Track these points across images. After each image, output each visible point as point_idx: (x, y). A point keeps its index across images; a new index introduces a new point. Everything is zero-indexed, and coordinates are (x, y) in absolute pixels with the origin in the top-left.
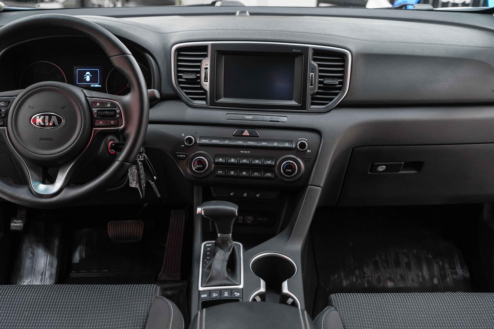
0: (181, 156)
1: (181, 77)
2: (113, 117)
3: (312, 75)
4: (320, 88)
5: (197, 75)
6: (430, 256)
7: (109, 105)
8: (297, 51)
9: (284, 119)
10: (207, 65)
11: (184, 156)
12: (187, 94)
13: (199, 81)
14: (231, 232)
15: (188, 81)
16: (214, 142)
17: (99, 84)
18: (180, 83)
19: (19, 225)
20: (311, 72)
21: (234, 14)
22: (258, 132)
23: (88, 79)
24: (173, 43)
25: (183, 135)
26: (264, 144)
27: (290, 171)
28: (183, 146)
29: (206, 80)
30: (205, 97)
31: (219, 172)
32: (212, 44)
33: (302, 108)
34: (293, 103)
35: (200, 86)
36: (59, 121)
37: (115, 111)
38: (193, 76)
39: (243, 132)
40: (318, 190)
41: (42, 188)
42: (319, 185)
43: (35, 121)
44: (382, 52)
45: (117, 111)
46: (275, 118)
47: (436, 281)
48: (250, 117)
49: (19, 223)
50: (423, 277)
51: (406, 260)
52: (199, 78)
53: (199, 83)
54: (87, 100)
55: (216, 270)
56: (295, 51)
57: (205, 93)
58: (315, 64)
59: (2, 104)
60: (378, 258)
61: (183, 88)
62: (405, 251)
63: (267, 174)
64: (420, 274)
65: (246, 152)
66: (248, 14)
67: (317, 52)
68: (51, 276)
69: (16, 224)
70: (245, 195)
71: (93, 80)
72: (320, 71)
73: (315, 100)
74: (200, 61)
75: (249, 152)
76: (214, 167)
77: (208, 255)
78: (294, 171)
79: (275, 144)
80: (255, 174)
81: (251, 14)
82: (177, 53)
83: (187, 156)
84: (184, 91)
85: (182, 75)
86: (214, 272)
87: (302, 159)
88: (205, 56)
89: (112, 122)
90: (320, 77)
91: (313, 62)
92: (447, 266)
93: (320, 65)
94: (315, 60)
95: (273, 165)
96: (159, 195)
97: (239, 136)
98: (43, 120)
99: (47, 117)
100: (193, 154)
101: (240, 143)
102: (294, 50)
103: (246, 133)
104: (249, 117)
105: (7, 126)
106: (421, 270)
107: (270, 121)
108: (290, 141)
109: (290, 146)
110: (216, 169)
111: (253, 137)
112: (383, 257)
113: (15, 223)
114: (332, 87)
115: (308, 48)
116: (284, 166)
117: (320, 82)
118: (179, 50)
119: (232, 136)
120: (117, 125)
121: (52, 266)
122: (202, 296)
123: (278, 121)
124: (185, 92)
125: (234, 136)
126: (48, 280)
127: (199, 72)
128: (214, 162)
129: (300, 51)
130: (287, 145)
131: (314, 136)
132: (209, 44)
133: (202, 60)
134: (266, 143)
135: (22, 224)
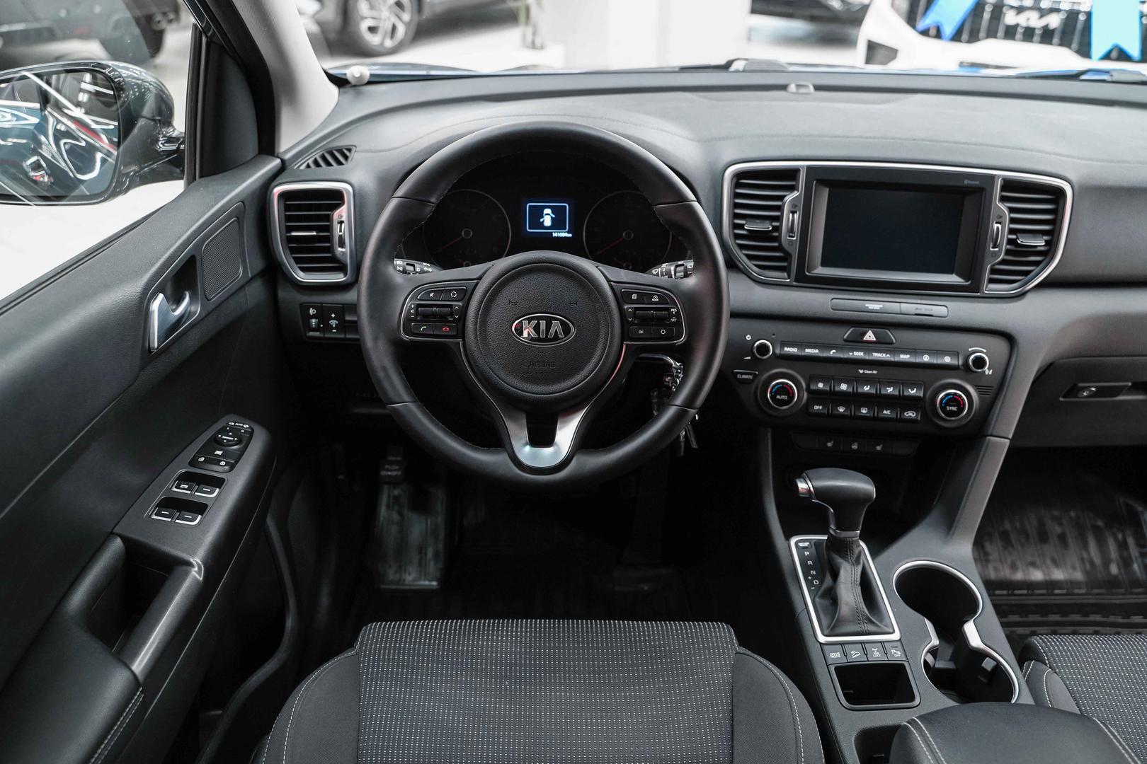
0: (744, 376)
1: (741, 227)
3: (998, 228)
4: (1008, 252)
5: (774, 224)
6: (1100, 523)
7: (655, 299)
8: (972, 183)
9: (941, 310)
10: (796, 206)
11: (751, 377)
12: (750, 257)
13: (776, 234)
14: (860, 528)
15: (753, 235)
16: (809, 351)
17: (568, 232)
18: (737, 236)
19: (394, 473)
20: (996, 223)
21: (784, 87)
22: (892, 335)
23: (547, 221)
24: (730, 162)
25: (749, 337)
26: (904, 357)
27: (954, 409)
28: (749, 358)
29: (791, 234)
30: (786, 264)
31: (817, 407)
32: (809, 168)
33: (971, 289)
34: (953, 279)
35: (776, 244)
37: (668, 309)
38: (764, 226)
39: (865, 334)
40: (1004, 444)
42: (1005, 436)
43: (520, 331)
44: (1125, 184)
45: (673, 310)
46: (924, 309)
47: (1114, 569)
48: (877, 306)
49: (395, 470)
50: (1092, 562)
51: (1058, 530)
52: (776, 229)
53: (777, 239)
55: (847, 604)
56: (970, 182)
57: (787, 257)
58: (1003, 207)
59: (454, 294)
60: (1007, 526)
61: (742, 247)
62: (1056, 513)
63: (907, 414)
64: (1085, 555)
65: (870, 372)
66: (812, 88)
67: (1009, 185)
68: (436, 555)
69: (389, 473)
70: (855, 447)
71: (557, 224)
72: (1013, 221)
73: (998, 275)
74: (781, 198)
75: (875, 372)
76: (808, 399)
77: (811, 568)
78: (961, 409)
79: (926, 359)
80: (885, 412)
81: (818, 88)
82: (735, 180)
83: (755, 376)
84: (745, 252)
85: (743, 222)
86: (844, 610)
87: (976, 387)
88: (792, 188)
89: (663, 332)
90: (1012, 231)
91: (1000, 205)
92: (1131, 541)
93: (1012, 210)
94: (1003, 199)
95: (920, 396)
96: (694, 443)
97: (857, 342)
98: (537, 329)
99: (543, 324)
100: (767, 375)
101: (859, 354)
102: (966, 182)
103: (870, 336)
104: (875, 305)
105: (464, 338)
106: (1085, 546)
107: (916, 315)
108: (954, 354)
109: (955, 362)
110: (811, 403)
111: (881, 344)
112: (1018, 525)
113: (388, 470)
114: (1032, 251)
115: (993, 177)
116: (942, 399)
117: (1010, 242)
118: (740, 176)
119: (843, 342)
120: (672, 338)
121: (436, 538)
122: (833, 655)
123: (933, 315)
124: (746, 255)
125: (846, 341)
126: (432, 563)
127: (779, 219)
128: (808, 390)
129: (977, 183)
130: (947, 360)
131: (1000, 345)
132: (803, 166)
133: (784, 196)
134: (908, 356)
135: (399, 473)
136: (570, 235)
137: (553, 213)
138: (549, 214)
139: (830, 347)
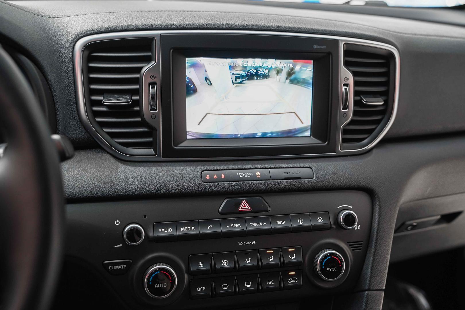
0: (116, 267)
1: (99, 103)
3: (346, 89)
4: (355, 113)
5: (134, 98)
8: (320, 47)
10: (154, 77)
11: (125, 267)
12: (113, 136)
13: (137, 108)
16: (184, 230)
20: (344, 85)
22: (266, 202)
24: (77, 35)
25: (117, 222)
26: (280, 224)
27: (334, 269)
28: (121, 245)
29: (153, 107)
30: (151, 139)
31: (200, 289)
32: (163, 36)
33: (328, 149)
35: (139, 119)
38: (125, 100)
39: (239, 204)
40: (381, 296)
42: (380, 288)
46: (292, 173)
48: (247, 174)
52: (137, 103)
53: (139, 114)
56: (318, 47)
57: (152, 131)
58: (348, 71)
63: (290, 281)
65: (249, 243)
67: (351, 50)
73: (350, 134)
74: (138, 70)
75: (254, 243)
76: (189, 282)
78: (339, 269)
79: (301, 222)
80: (268, 282)
82: (87, 53)
83: (129, 265)
84: (106, 130)
85: (101, 98)
87: (349, 243)
88: (148, 59)
90: (357, 93)
91: (345, 69)
94: (347, 64)
95: (301, 262)
97: (233, 213)
100: (142, 262)
101: (236, 227)
102: (315, 47)
103: (244, 206)
104: (245, 174)
107: (286, 179)
108: (325, 214)
109: (327, 222)
110: (192, 285)
111: (257, 212)
114: (374, 110)
115: (337, 41)
116: (321, 262)
117: (356, 103)
118: (90, 48)
119: (218, 216)
123: (300, 178)
124: (108, 133)
125: (221, 213)
127: (138, 92)
128: (189, 272)
129: (325, 47)
132: (157, 35)
133: (141, 68)
134: (284, 222)
139: (205, 223)
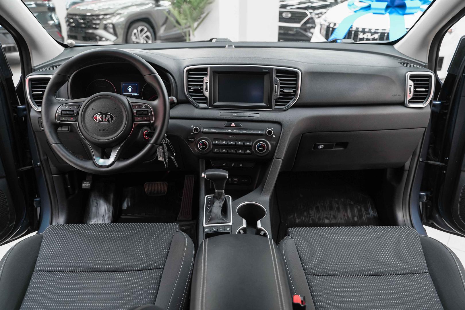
0: (191, 140)
1: (190, 88)
2: (146, 115)
3: (276, 86)
4: (281, 95)
5: (201, 87)
6: (352, 203)
7: (144, 107)
8: (266, 70)
9: (258, 115)
10: (207, 80)
11: (193, 140)
12: (195, 99)
14: (224, 189)
15: (195, 91)
16: (212, 130)
17: (137, 94)
18: (190, 92)
20: (275, 84)
21: (224, 47)
22: (241, 124)
23: (130, 90)
24: (185, 66)
25: (192, 126)
26: (245, 131)
27: (262, 149)
28: (192, 133)
29: (207, 90)
30: (206, 101)
31: (216, 150)
33: (269, 108)
34: (263, 105)
35: (202, 94)
36: (112, 117)
37: (148, 111)
38: (198, 88)
39: (231, 124)
40: (280, 161)
41: (101, 162)
42: (280, 158)
43: (96, 118)
44: (321, 71)
45: (149, 111)
46: (252, 115)
47: (356, 219)
48: (236, 114)
49: (88, 184)
50: (348, 217)
51: (337, 205)
52: (202, 89)
53: (202, 92)
54: (129, 104)
55: (215, 214)
56: (265, 70)
57: (206, 99)
58: (278, 79)
59: (75, 107)
61: (192, 96)
62: (336, 200)
63: (247, 151)
64: (346, 214)
65: (233, 137)
66: (233, 47)
67: (278, 71)
68: (109, 217)
69: (86, 185)
70: (233, 165)
71: (133, 91)
72: (281, 84)
73: (278, 103)
75: (235, 137)
76: (213, 147)
77: (209, 204)
78: (264, 149)
79: (252, 132)
80: (239, 151)
81: (236, 47)
82: (187, 73)
83: (195, 140)
84: (192, 97)
85: (191, 87)
86: (213, 215)
87: (270, 141)
88: (206, 74)
89: (146, 118)
90: (281, 87)
91: (276, 78)
92: (363, 209)
93: (280, 80)
94: (277, 76)
95: (251, 145)
97: (229, 127)
98: (102, 118)
99: (104, 116)
100: (198, 139)
101: (229, 131)
102: (264, 70)
103: (233, 124)
104: (235, 114)
105: (78, 122)
106: (346, 211)
107: (249, 117)
108: (261, 130)
109: (262, 133)
110: (213, 149)
111: (237, 127)
113: (85, 184)
114: (289, 94)
115: (273, 68)
116: (258, 146)
117: (281, 91)
118: (189, 71)
120: (149, 121)
121: (109, 211)
122: (206, 230)
123: (254, 117)
124: (193, 98)
125: (225, 126)
126: (107, 220)
127: (202, 85)
128: (213, 144)
129: (267, 70)
130: (260, 132)
131: (277, 126)
132: (209, 67)
133: (204, 77)
134: (246, 131)
135: (89, 185)
136: (138, 95)
137: (132, 87)
138: (130, 88)
139: (220, 129)
